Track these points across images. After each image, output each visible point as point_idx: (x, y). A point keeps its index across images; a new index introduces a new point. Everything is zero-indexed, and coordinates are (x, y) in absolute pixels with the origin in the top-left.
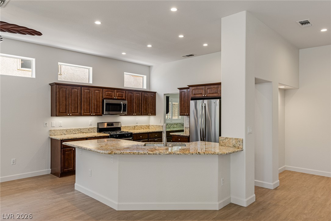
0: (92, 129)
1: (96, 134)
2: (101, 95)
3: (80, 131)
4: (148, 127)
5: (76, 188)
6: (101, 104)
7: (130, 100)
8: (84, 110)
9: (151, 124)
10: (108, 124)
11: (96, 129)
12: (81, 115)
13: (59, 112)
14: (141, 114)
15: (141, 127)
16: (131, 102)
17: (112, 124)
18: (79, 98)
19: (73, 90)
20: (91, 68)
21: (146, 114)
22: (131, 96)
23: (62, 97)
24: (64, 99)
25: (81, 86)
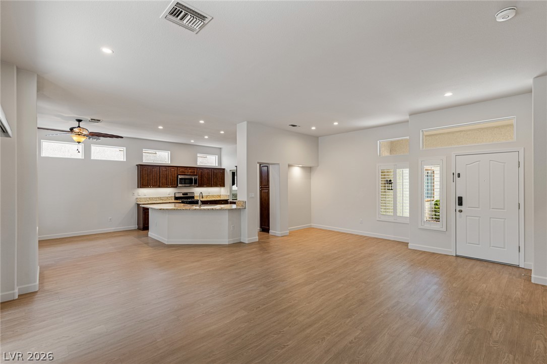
0: (170, 197)
1: (174, 201)
2: (176, 172)
3: (160, 198)
4: (220, 196)
5: (149, 236)
6: (176, 179)
7: (201, 176)
8: (162, 183)
9: (222, 194)
10: (183, 194)
11: (174, 198)
12: (159, 187)
13: (143, 185)
14: (211, 186)
15: (213, 196)
16: (202, 176)
17: (186, 194)
18: (158, 174)
19: (153, 169)
20: (169, 152)
21: (216, 185)
22: (202, 173)
23: (145, 174)
24: (146, 175)
25: (160, 166)
